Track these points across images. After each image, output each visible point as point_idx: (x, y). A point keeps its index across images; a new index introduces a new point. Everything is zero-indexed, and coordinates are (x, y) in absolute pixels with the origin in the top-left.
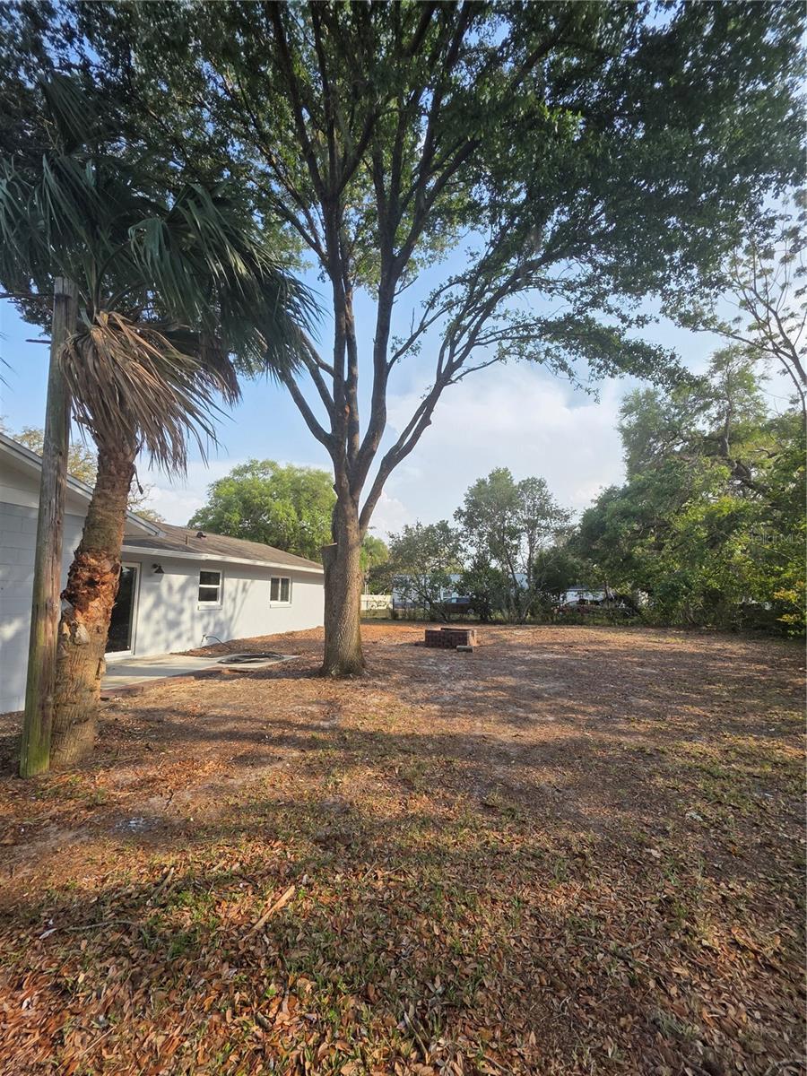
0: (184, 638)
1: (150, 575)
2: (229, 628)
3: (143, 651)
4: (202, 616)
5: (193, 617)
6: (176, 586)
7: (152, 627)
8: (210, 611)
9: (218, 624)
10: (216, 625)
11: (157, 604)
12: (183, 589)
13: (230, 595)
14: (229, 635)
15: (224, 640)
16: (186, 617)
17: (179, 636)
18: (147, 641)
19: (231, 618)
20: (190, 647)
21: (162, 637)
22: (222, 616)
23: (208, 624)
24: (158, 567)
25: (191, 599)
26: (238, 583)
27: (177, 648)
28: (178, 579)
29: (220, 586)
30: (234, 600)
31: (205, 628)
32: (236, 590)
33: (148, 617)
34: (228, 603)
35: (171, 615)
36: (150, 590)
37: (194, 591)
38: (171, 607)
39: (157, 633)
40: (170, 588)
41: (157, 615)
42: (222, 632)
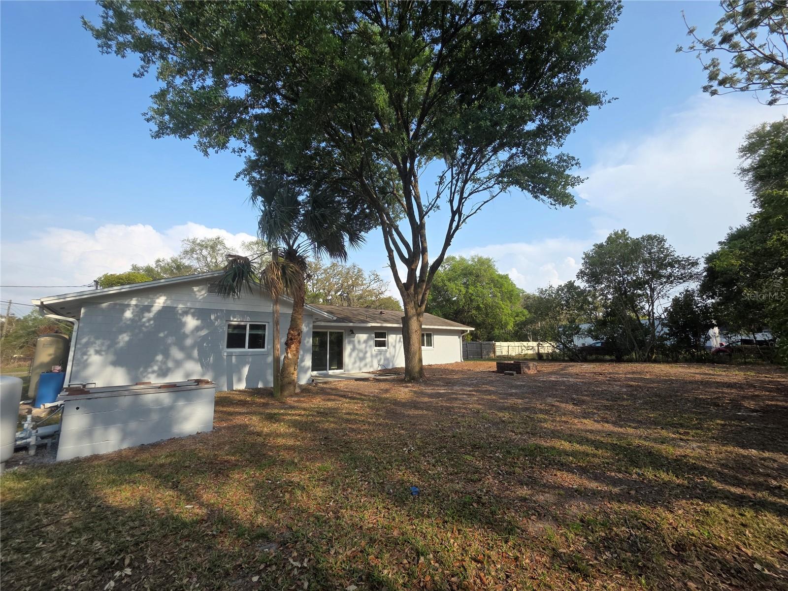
0: (368, 366)
1: (349, 335)
2: (392, 362)
3: (348, 371)
4: (377, 355)
5: (372, 356)
6: (362, 340)
7: (352, 360)
8: (380, 352)
9: (386, 359)
10: (385, 360)
11: (354, 349)
12: (366, 342)
13: (392, 345)
14: (393, 365)
15: (390, 367)
16: (368, 355)
17: (366, 365)
18: (350, 367)
19: (394, 357)
20: (371, 370)
21: (357, 364)
22: (388, 355)
23: (381, 359)
24: (352, 331)
25: (370, 346)
26: (396, 338)
27: (365, 370)
28: (363, 337)
29: (386, 339)
30: (395, 347)
31: (379, 361)
32: (396, 341)
33: (350, 355)
34: (391, 349)
35: (361, 355)
36: (349, 342)
37: (372, 343)
38: (361, 351)
39: (355, 362)
40: (359, 342)
41: (354, 354)
42: (389, 364)
